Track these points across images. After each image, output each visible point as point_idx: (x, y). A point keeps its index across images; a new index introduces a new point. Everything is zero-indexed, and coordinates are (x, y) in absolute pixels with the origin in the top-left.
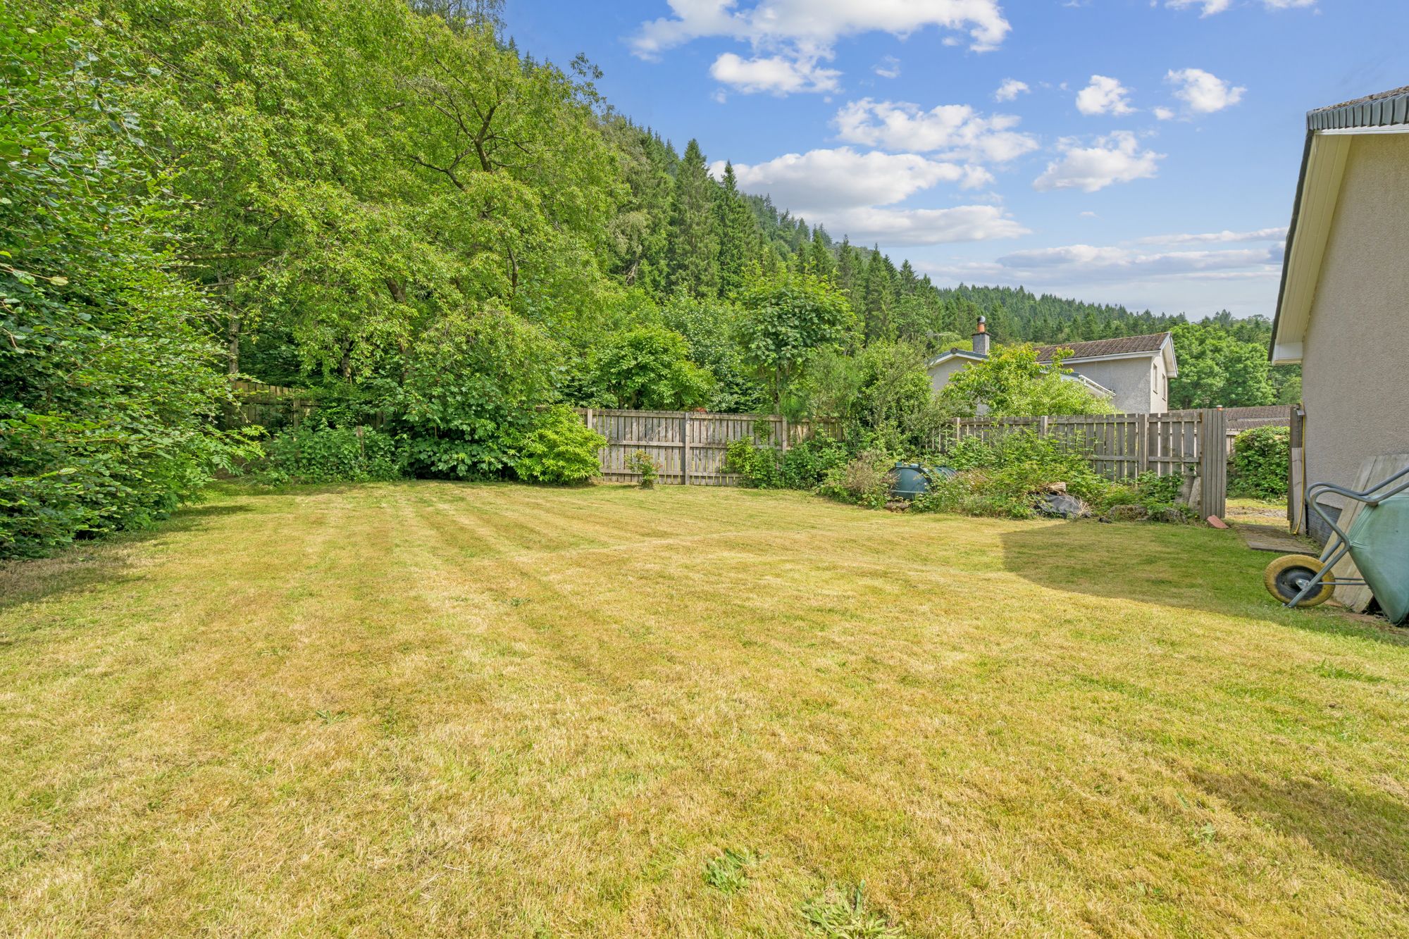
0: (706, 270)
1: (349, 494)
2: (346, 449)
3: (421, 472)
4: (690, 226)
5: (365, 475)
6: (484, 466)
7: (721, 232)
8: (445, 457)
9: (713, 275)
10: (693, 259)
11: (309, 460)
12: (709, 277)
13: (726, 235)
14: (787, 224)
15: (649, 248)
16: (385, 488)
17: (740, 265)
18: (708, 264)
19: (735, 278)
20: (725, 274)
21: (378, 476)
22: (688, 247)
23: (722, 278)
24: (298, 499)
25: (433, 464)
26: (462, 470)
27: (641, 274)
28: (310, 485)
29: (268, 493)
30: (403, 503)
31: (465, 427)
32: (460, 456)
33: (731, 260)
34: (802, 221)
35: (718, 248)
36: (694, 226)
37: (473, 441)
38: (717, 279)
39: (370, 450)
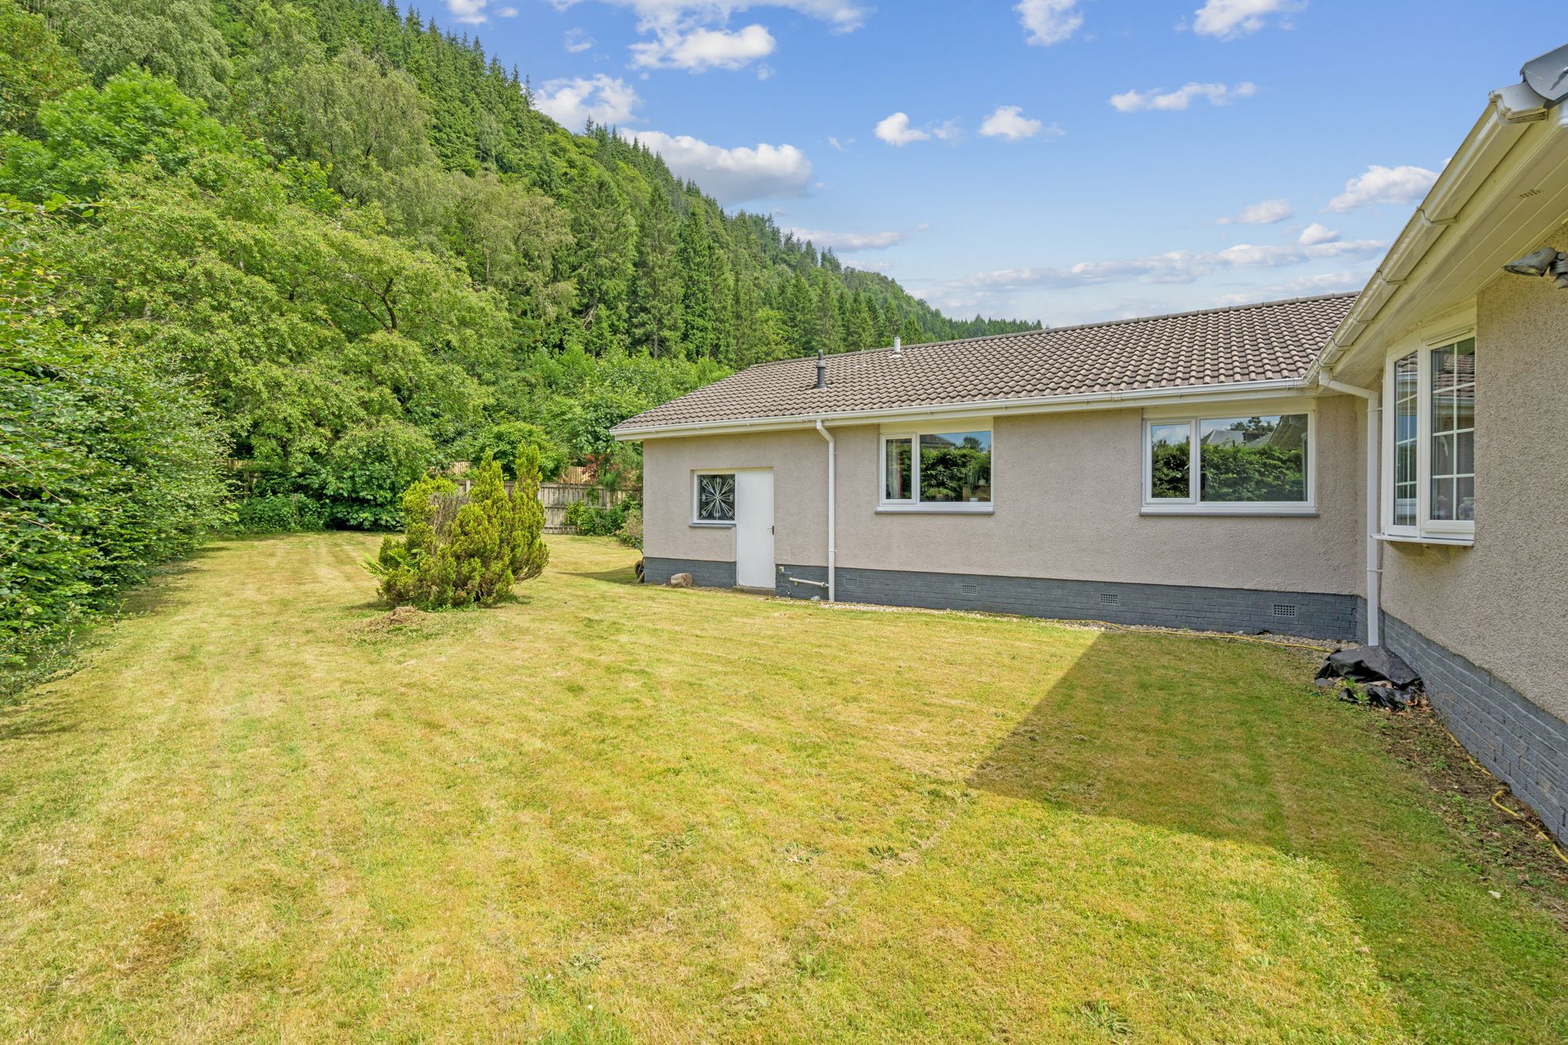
0: (669, 314)
1: (287, 540)
2: (285, 511)
3: (338, 525)
4: (653, 269)
5: (298, 528)
6: (383, 523)
7: (685, 274)
8: (355, 516)
9: (676, 320)
10: (655, 303)
11: (260, 519)
12: (672, 321)
13: (691, 278)
14: (791, 246)
15: (607, 293)
16: (312, 537)
17: (706, 309)
18: (671, 307)
19: (700, 322)
20: (689, 318)
21: (307, 528)
22: (650, 291)
23: (686, 322)
24: (256, 543)
25: (348, 520)
26: (367, 524)
27: (599, 319)
28: (261, 535)
29: (232, 540)
30: (323, 544)
31: (369, 497)
32: (366, 516)
33: (697, 304)
34: (809, 244)
35: (682, 291)
36: (656, 269)
37: (377, 505)
38: (681, 324)
39: (302, 510)
